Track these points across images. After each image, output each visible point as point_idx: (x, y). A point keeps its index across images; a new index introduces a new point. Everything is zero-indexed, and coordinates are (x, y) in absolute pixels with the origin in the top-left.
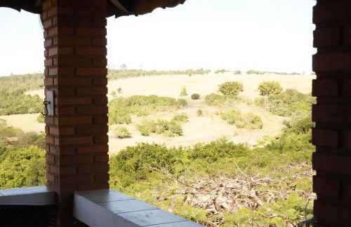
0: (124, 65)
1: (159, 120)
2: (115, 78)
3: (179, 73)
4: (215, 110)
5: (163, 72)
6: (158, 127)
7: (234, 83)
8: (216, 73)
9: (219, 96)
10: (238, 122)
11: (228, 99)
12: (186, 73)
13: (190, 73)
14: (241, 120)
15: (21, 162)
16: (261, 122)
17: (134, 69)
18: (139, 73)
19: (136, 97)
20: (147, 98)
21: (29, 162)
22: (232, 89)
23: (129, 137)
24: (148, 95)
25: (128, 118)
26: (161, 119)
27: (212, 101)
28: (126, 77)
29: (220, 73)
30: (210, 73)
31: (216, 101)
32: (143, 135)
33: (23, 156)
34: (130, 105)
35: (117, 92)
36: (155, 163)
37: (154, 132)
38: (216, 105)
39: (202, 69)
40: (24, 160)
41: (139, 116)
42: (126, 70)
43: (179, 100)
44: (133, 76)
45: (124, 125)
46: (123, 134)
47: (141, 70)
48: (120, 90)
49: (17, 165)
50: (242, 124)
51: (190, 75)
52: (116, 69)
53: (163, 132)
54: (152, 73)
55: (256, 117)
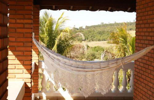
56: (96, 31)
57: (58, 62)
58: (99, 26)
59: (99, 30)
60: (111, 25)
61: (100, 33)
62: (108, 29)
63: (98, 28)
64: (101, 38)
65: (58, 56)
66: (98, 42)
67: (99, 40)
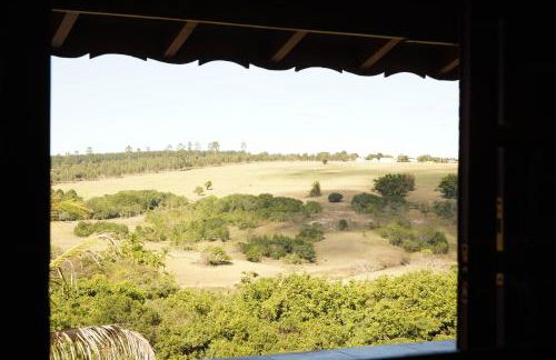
0: (215, 144)
1: (275, 237)
2: (201, 165)
3: (306, 157)
4: (370, 220)
5: (280, 155)
6: (274, 247)
7: (400, 176)
8: (368, 159)
9: (375, 197)
10: (407, 242)
11: (389, 202)
12: (318, 158)
13: (324, 158)
14: (412, 238)
15: (80, 300)
16: (446, 242)
17: (230, 150)
18: (240, 157)
19: (237, 197)
20: (256, 198)
21: (93, 300)
22: (396, 187)
23: (228, 263)
24: (257, 194)
25: (224, 232)
26: (279, 235)
27: (364, 207)
28: (219, 163)
29: (375, 160)
30: (358, 159)
31: (370, 206)
32: (250, 260)
33: (83, 292)
34: (226, 209)
35: (205, 188)
36: (311, 306)
37: (268, 255)
38: (370, 212)
39: (344, 153)
40: (86, 297)
41: (241, 228)
42: (218, 152)
43: (309, 203)
44: (229, 161)
45: (218, 244)
46: (217, 258)
47: (243, 152)
48: (209, 185)
49: (73, 306)
50: (414, 244)
51: (325, 162)
52: (202, 150)
53: (284, 255)
54: (262, 157)
55: (438, 234)
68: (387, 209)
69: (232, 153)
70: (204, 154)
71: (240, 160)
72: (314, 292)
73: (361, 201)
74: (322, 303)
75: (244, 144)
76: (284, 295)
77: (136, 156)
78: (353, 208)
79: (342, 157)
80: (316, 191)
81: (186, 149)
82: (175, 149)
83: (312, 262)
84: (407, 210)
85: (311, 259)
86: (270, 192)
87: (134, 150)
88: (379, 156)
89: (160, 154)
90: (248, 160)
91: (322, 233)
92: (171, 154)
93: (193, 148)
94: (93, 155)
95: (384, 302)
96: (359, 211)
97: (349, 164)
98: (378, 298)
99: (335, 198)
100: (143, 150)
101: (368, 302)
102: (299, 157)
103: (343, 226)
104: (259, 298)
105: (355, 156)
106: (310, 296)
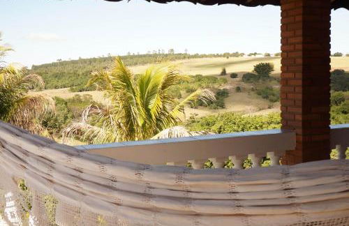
0: (172, 50)
2: (165, 61)
3: (218, 56)
4: (252, 87)
7: (266, 64)
8: (249, 55)
9: (254, 75)
10: (271, 97)
11: (261, 77)
12: (224, 56)
13: (227, 55)
14: (273, 95)
18: (184, 56)
22: (264, 69)
27: (248, 80)
28: (174, 60)
29: (253, 56)
30: (244, 56)
31: (252, 79)
37: (201, 105)
38: (252, 82)
39: (237, 53)
42: (173, 54)
43: (221, 79)
44: (179, 58)
47: (186, 54)
50: (275, 98)
51: (228, 58)
52: (165, 53)
54: (196, 56)
56: (50, 74)
57: (45, 170)
58: (54, 65)
59: (55, 70)
60: (73, 62)
61: (56, 76)
62: (69, 69)
63: (53, 68)
64: (60, 84)
65: (43, 146)
66: (54, 90)
67: (56, 87)
68: (260, 81)
69: (180, 54)
70: (166, 55)
71: (185, 58)
72: (237, 121)
73: (247, 77)
74: (241, 127)
75: (186, 50)
76: (221, 123)
77: (133, 57)
78: (243, 81)
79: (236, 55)
80: (224, 73)
81: (157, 53)
82: (151, 53)
83: (223, 108)
84: (270, 81)
85: (223, 106)
86: (201, 74)
87: (132, 54)
88: (255, 54)
89: (144, 56)
90: (188, 58)
91: (228, 93)
92: (150, 56)
93: (161, 52)
94: (111, 57)
95: (273, 125)
96: (246, 82)
97: (240, 59)
98: (269, 123)
99: (234, 76)
100: (136, 54)
101: (264, 126)
102: (214, 56)
103: (238, 89)
104: (209, 125)
105: (242, 55)
106: (235, 123)
